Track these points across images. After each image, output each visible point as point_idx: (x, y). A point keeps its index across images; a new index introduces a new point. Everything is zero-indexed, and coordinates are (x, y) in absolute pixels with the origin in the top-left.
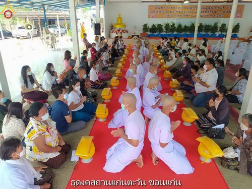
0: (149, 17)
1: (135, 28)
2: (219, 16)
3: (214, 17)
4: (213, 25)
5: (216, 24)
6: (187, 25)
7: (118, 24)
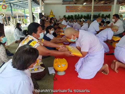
0: (66, 12)
1: (60, 17)
2: (101, 11)
3: (98, 11)
4: (98, 15)
5: (99, 14)
6: (85, 15)
7: (51, 15)
